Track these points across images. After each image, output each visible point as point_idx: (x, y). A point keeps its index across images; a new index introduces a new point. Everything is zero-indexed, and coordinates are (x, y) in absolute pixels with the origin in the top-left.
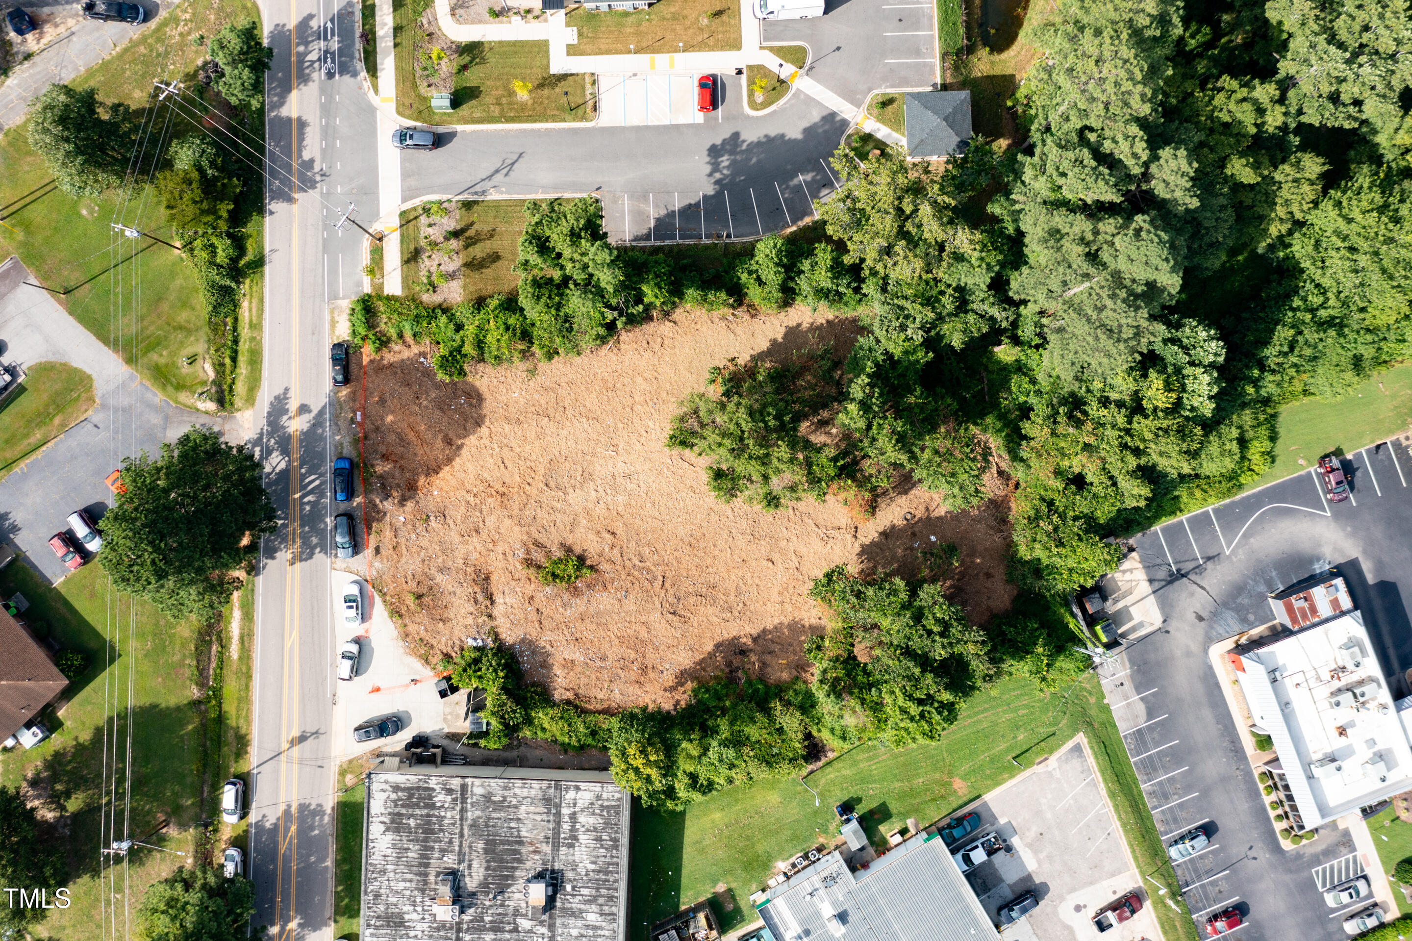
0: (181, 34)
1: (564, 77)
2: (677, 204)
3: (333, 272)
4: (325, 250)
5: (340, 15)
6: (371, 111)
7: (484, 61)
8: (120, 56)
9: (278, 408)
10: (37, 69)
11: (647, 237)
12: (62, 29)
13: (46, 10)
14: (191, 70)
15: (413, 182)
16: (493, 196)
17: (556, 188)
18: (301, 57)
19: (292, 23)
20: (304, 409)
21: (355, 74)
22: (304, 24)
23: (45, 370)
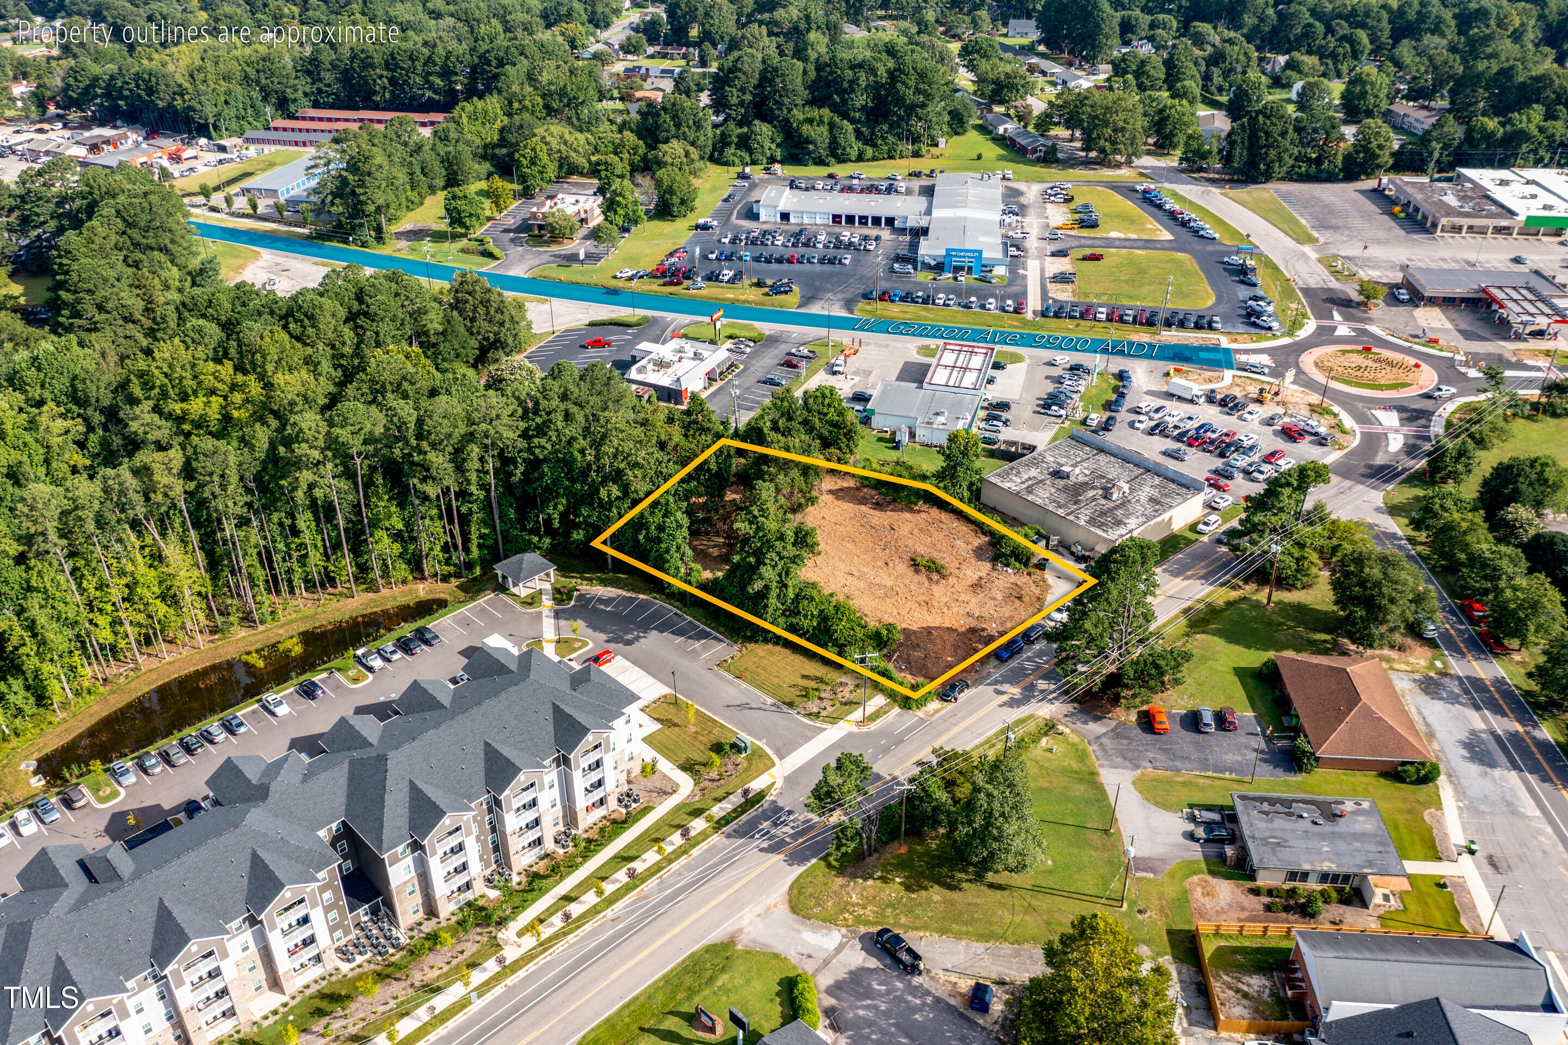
0: (864, 907)
1: (657, 720)
2: (680, 640)
3: (909, 730)
4: (902, 741)
5: (742, 836)
6: (788, 779)
7: (688, 759)
8: (925, 927)
9: (1013, 703)
10: (1001, 969)
11: (715, 638)
12: (953, 978)
13: (953, 1002)
14: (878, 883)
15: (809, 733)
16: (770, 701)
17: (731, 683)
18: (794, 837)
19: (777, 859)
20: (999, 693)
21: (774, 802)
22: (771, 850)
23: (1165, 806)
